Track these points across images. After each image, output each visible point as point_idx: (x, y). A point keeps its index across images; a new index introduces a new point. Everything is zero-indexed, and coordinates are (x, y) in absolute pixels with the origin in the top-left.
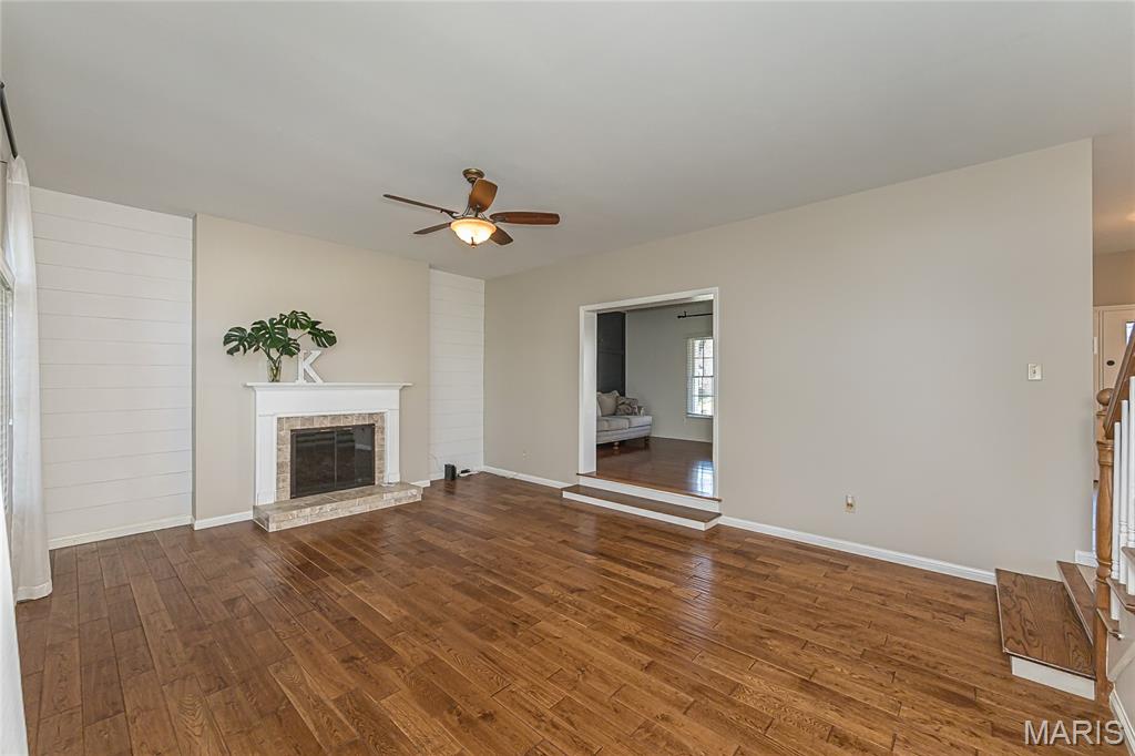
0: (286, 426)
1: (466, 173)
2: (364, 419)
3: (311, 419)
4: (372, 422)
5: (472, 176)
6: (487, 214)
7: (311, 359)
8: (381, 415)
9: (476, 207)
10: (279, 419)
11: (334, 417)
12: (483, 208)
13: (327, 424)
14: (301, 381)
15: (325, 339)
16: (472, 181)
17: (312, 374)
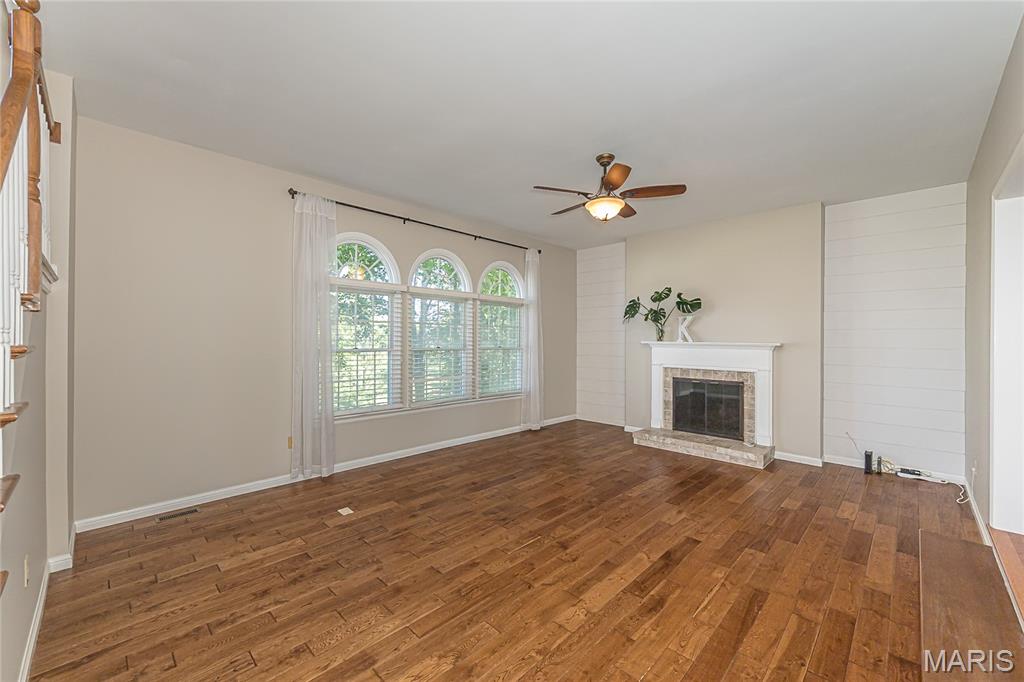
0: (670, 374)
1: (599, 159)
2: (733, 376)
3: (687, 371)
4: (741, 380)
5: (604, 161)
6: (617, 192)
7: (686, 323)
8: (752, 375)
9: (608, 186)
10: (666, 368)
11: (706, 372)
12: (616, 187)
13: (700, 376)
14: (680, 341)
15: (689, 306)
16: (604, 165)
17: (687, 335)
